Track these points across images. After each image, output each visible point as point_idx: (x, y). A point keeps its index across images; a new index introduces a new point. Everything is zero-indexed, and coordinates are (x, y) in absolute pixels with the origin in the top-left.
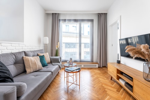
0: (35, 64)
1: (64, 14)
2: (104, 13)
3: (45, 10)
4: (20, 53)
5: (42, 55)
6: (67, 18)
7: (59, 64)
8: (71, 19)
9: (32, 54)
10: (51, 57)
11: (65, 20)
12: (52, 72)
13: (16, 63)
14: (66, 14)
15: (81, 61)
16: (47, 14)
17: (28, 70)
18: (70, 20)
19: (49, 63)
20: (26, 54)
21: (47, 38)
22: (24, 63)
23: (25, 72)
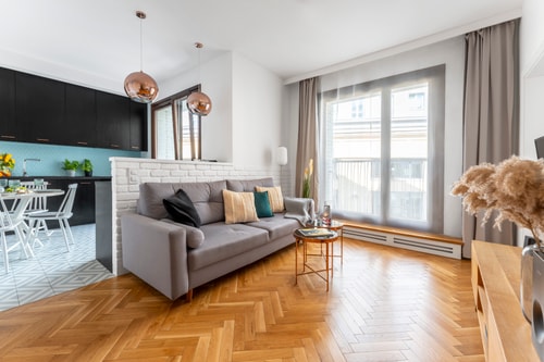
0: (242, 207)
1: (329, 76)
2: (503, 25)
3: (283, 79)
4: (219, 183)
5: (262, 189)
6: (341, 84)
7: (300, 217)
8: (351, 87)
9: (241, 187)
10: (288, 199)
11: (333, 93)
12: (270, 232)
13: (211, 200)
14: (336, 72)
15: (388, 224)
16: (290, 87)
17: (228, 218)
18: (347, 90)
19: (279, 212)
20: (229, 186)
21: (285, 150)
22: (223, 202)
23: (223, 220)
